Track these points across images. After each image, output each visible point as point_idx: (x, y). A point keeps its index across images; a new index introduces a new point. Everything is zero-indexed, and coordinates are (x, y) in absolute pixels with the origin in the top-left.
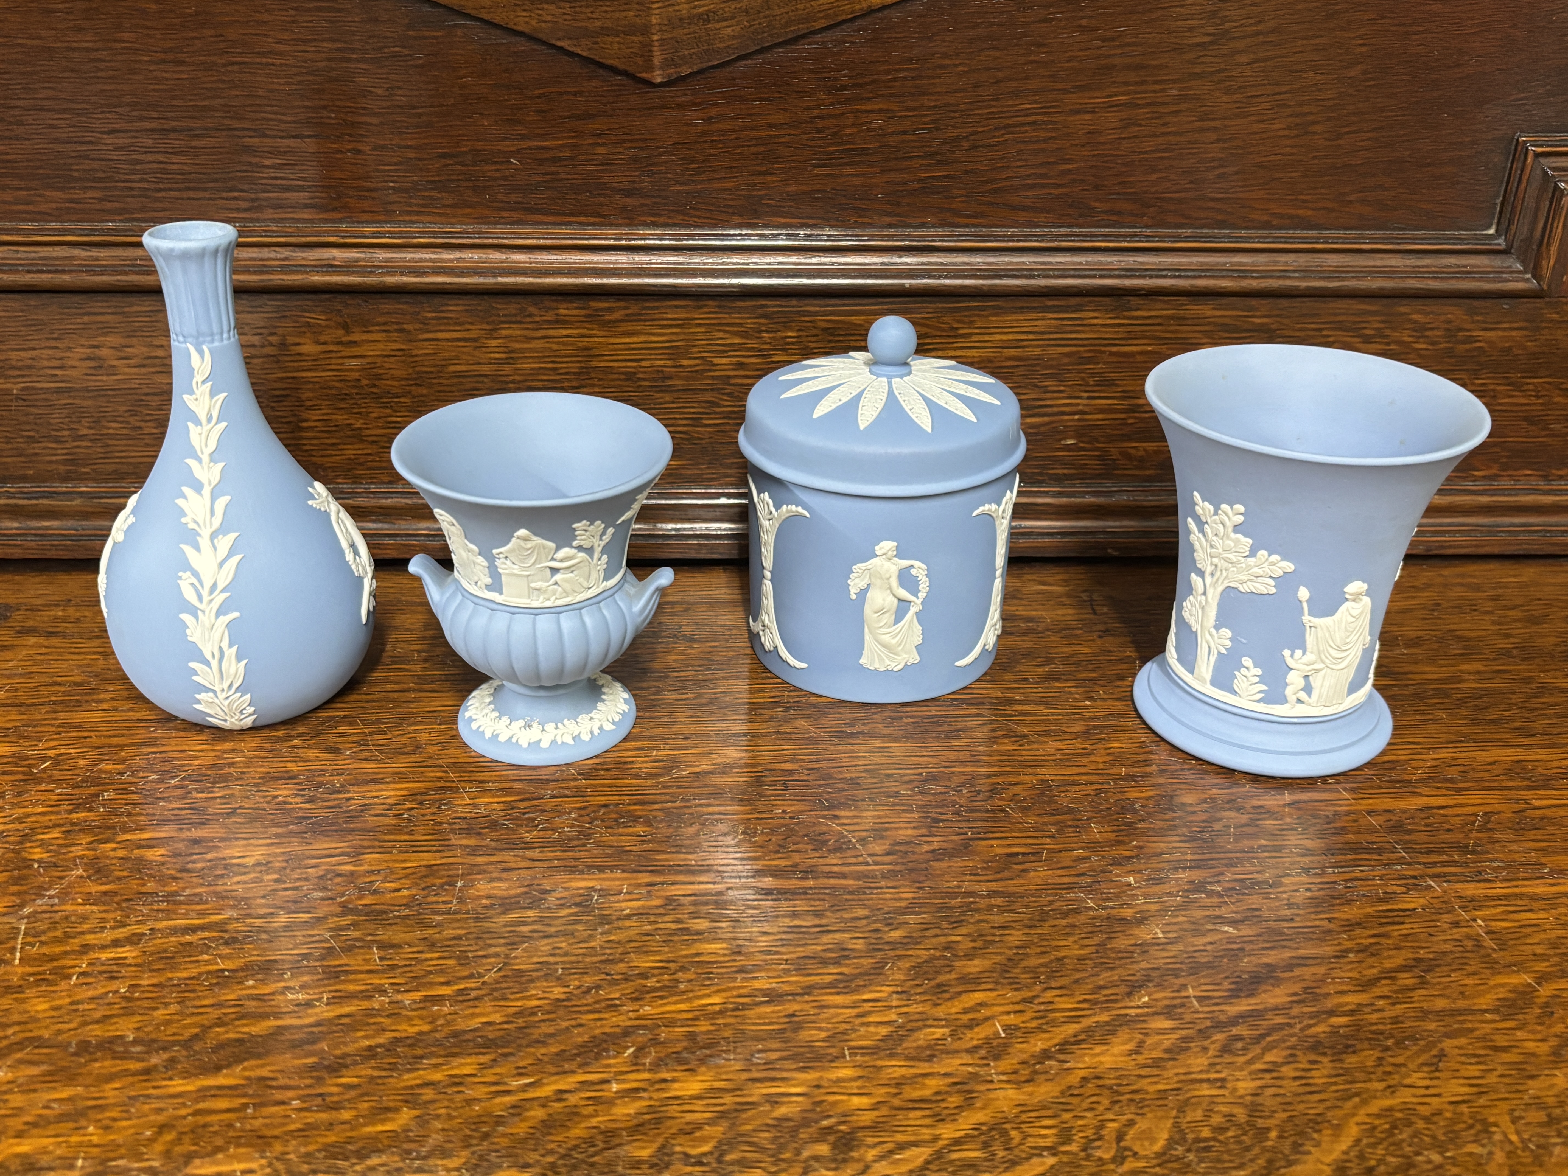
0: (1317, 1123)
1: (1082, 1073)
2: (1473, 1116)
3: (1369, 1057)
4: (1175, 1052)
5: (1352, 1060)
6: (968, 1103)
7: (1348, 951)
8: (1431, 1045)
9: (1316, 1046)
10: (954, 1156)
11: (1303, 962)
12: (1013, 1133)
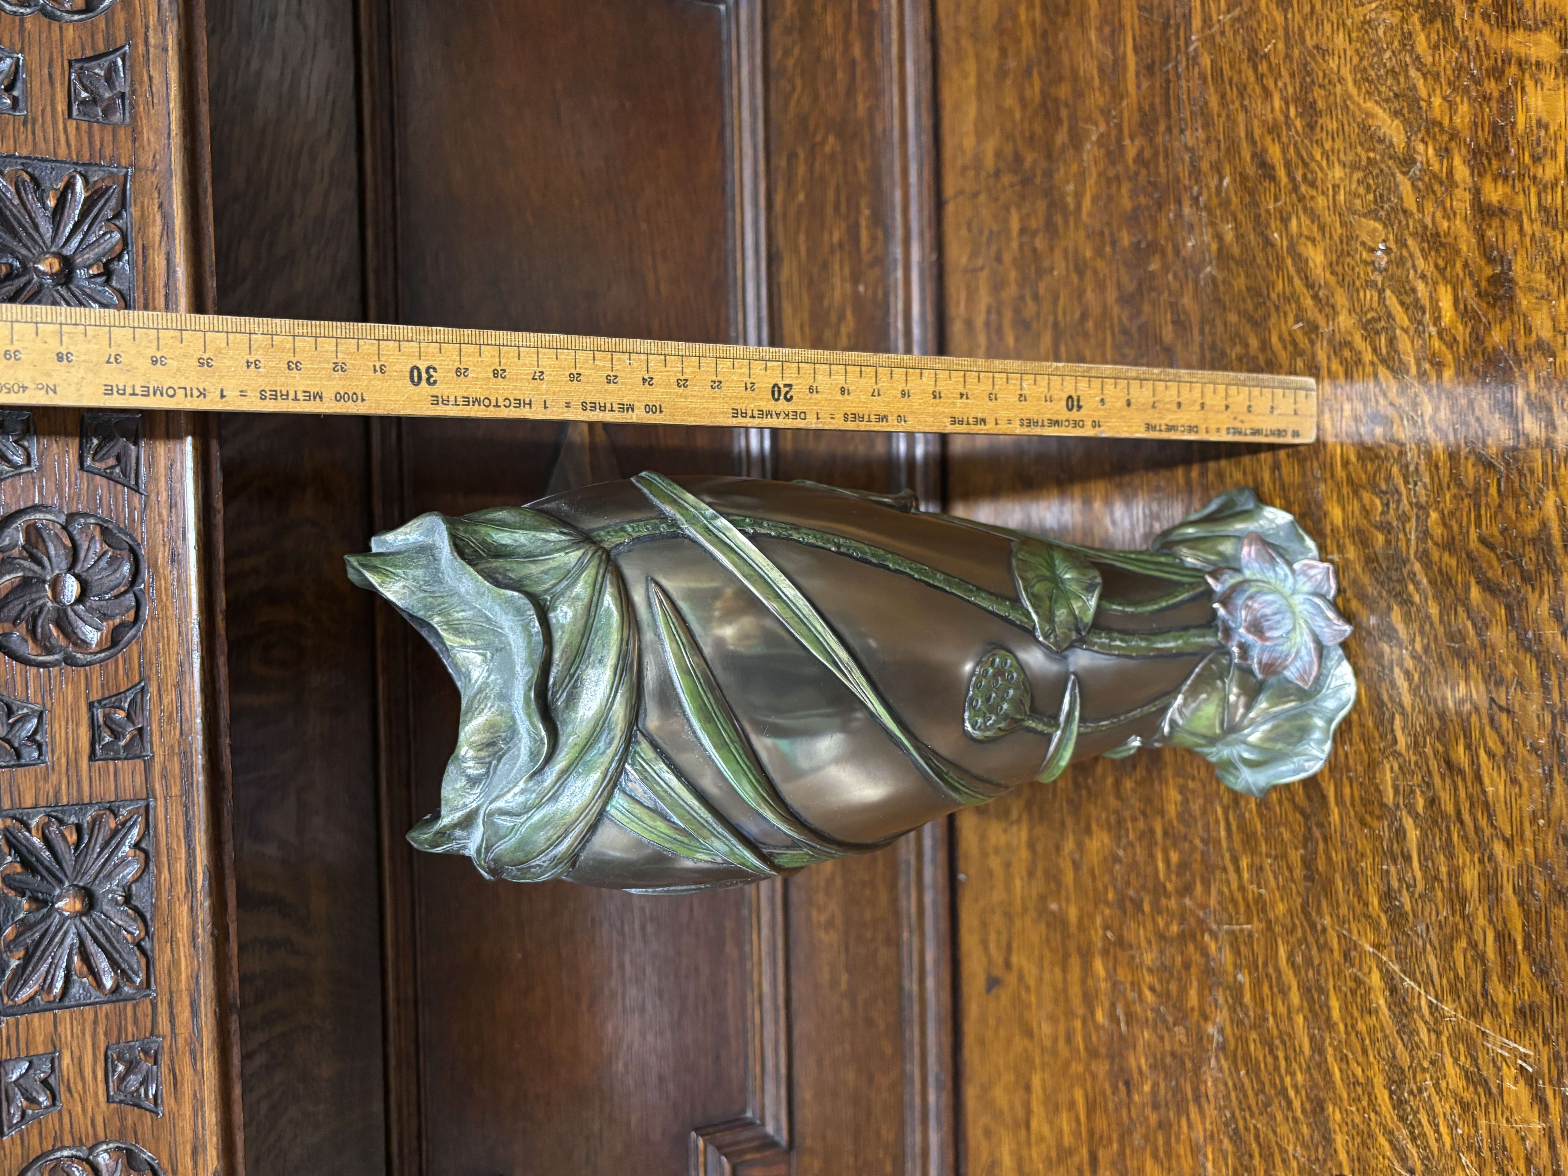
0: (1364, 128)
1: (1328, 275)
2: (1359, 30)
3: (1318, 94)
4: (1314, 216)
5: (1321, 104)
6: (1349, 344)
7: (1242, 105)
8: (1311, 54)
9: (1311, 126)
10: (1384, 351)
11: (1250, 135)
12: (1369, 316)
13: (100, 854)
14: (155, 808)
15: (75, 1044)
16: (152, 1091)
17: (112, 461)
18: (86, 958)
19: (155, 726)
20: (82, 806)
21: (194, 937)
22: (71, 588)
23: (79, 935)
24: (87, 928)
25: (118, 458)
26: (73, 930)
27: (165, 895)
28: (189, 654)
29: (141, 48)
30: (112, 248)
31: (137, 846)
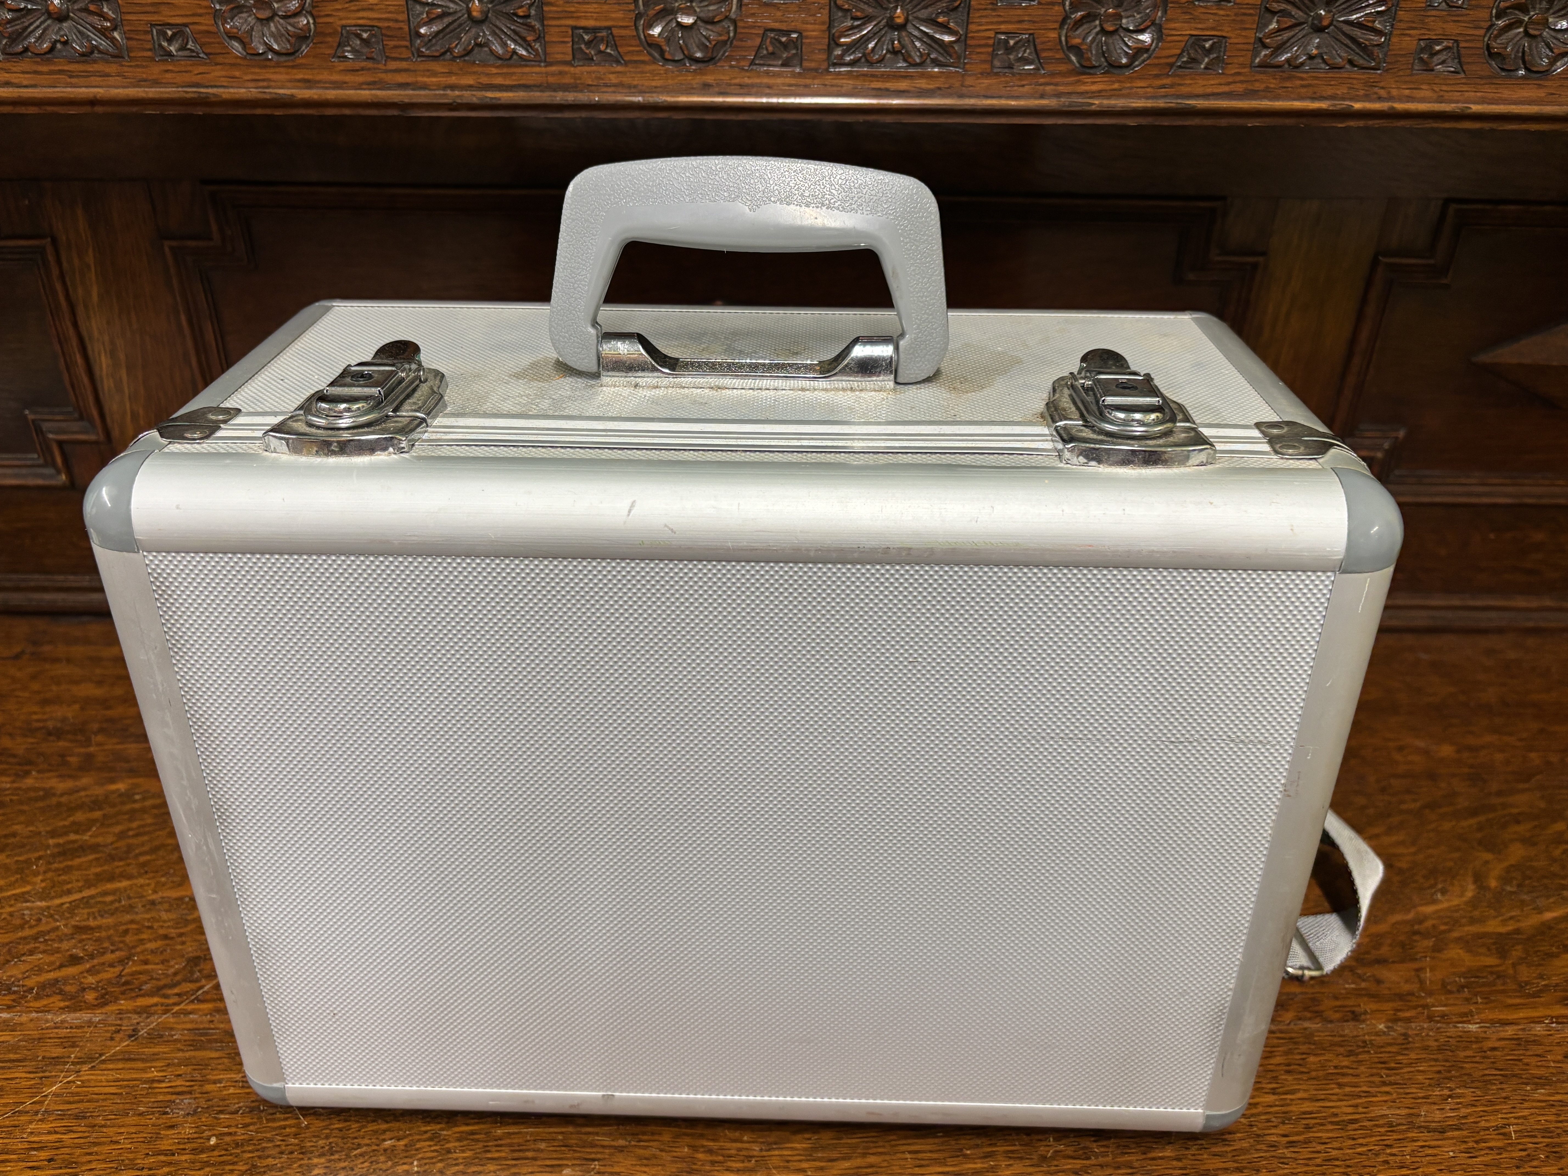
13: (510, 28)
14: (540, 66)
15: (383, 7)
16: (350, 56)
17: (771, 49)
18: (441, 17)
19: (594, 68)
20: (542, 19)
21: (453, 87)
22: (687, 20)
23: (455, 12)
24: (460, 17)
25: (773, 53)
26: (458, 8)
27: (480, 69)
28: (642, 92)
29: (1042, 80)
30: (910, 56)
31: (514, 52)
